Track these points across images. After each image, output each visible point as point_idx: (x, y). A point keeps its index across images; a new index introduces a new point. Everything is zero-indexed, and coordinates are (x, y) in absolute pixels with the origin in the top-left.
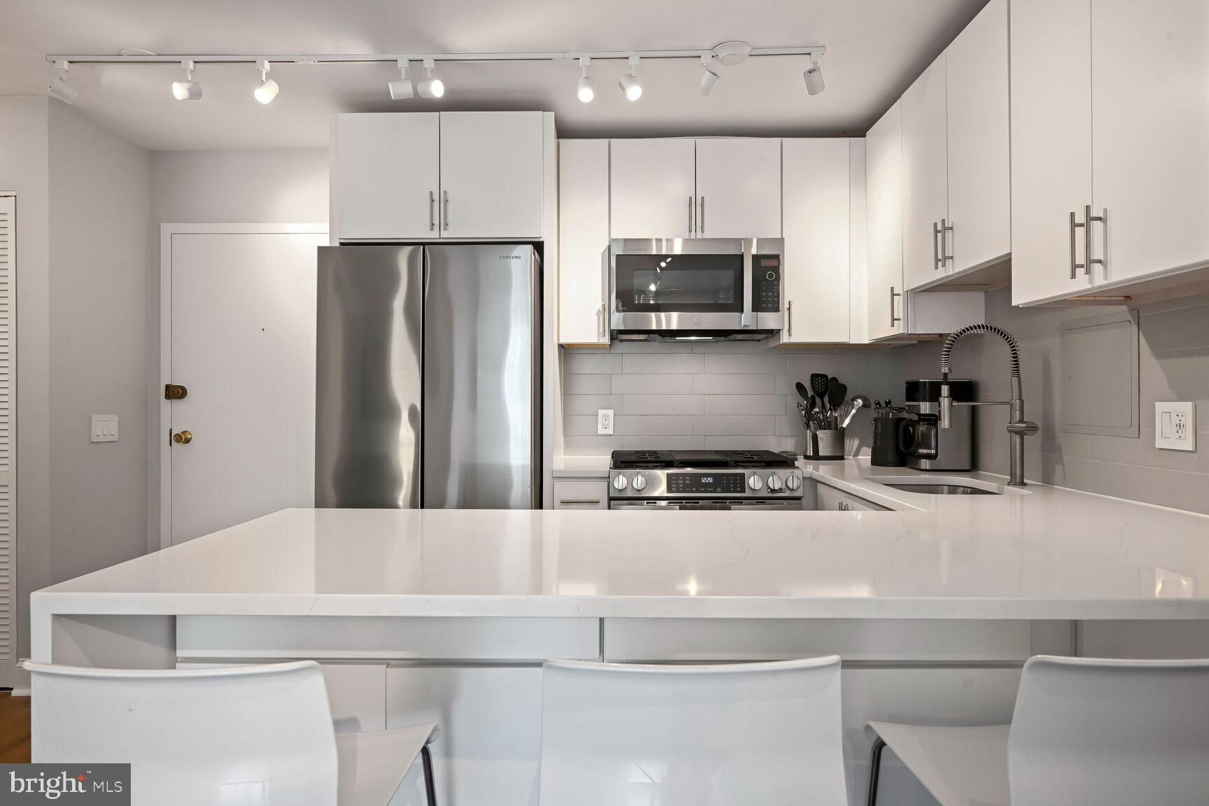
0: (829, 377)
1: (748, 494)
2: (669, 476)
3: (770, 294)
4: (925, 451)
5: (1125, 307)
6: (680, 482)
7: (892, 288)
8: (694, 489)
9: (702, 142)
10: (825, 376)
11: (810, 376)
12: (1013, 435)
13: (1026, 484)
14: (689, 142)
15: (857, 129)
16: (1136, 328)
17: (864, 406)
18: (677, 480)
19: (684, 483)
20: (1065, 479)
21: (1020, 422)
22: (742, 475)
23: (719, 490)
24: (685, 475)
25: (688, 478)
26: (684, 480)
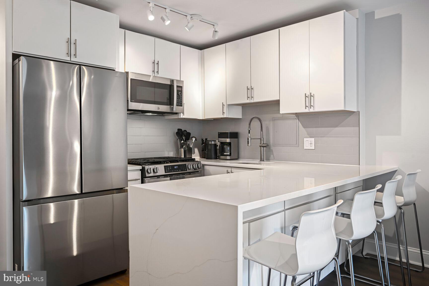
0: (183, 130)
1: (188, 171)
2: (165, 166)
3: (179, 100)
4: (226, 154)
5: (295, 115)
6: (168, 169)
7: (223, 103)
8: (173, 171)
9: (157, 39)
10: (181, 130)
11: (177, 129)
12: (261, 147)
13: (264, 161)
14: (152, 38)
15: (201, 47)
16: (298, 120)
17: (195, 140)
18: (167, 168)
19: (169, 169)
20: (274, 159)
21: (263, 144)
22: (186, 165)
23: (180, 170)
24: (169, 166)
25: (170, 167)
26: (169, 168)
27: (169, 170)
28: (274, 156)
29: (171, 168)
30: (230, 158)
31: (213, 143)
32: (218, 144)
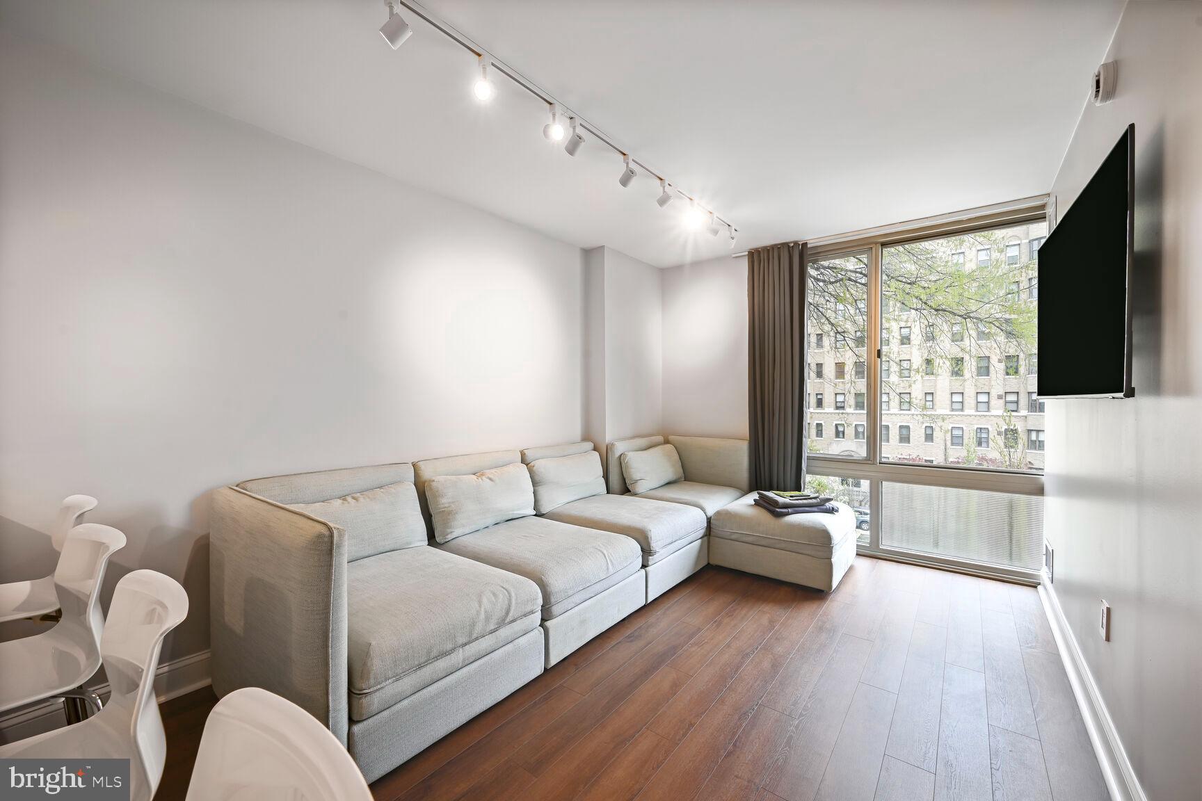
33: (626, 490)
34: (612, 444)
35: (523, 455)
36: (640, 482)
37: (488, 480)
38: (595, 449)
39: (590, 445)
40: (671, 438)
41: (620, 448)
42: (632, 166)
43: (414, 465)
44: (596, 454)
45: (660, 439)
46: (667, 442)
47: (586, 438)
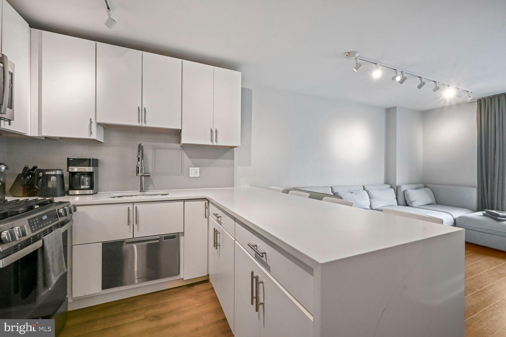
1: (60, 220)
2: (29, 221)
4: (81, 187)
6: (35, 223)
7: (90, 119)
8: (42, 226)
13: (145, 191)
16: (183, 151)
18: (33, 222)
19: (37, 224)
20: (154, 188)
21: (144, 173)
22: (55, 210)
23: (51, 222)
24: (35, 218)
25: (37, 219)
26: (36, 221)
27: (36, 226)
28: (154, 186)
29: (38, 222)
30: (93, 192)
31: (58, 172)
32: (66, 175)
33: (407, 205)
34: (400, 186)
35: (364, 187)
36: (414, 202)
37: (354, 194)
38: (391, 187)
39: (389, 186)
40: (428, 185)
41: (404, 188)
42: (423, 80)
43: (331, 187)
44: (392, 190)
45: (422, 185)
46: (426, 187)
47: (386, 183)
